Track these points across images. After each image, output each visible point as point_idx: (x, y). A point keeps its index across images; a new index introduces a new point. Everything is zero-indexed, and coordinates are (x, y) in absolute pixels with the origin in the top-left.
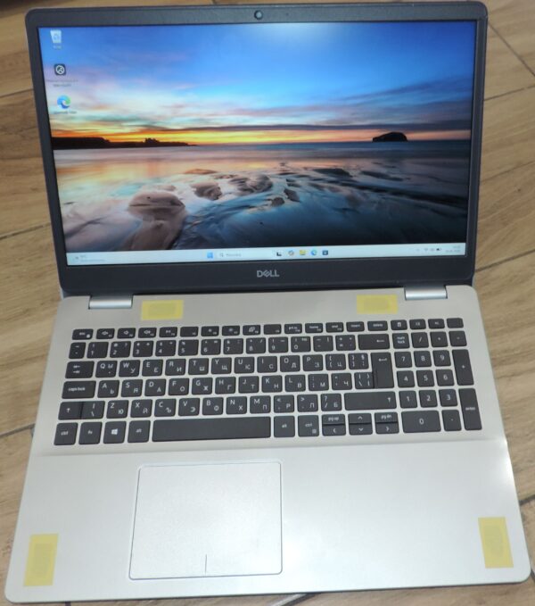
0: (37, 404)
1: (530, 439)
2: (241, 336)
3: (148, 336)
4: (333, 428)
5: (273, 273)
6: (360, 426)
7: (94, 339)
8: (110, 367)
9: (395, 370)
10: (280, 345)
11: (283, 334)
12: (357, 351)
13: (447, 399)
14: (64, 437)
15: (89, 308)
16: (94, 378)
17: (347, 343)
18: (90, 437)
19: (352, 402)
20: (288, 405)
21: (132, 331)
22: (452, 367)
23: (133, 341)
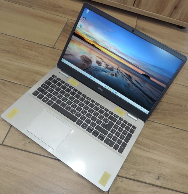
0: (35, 84)
1: (131, 164)
2: (85, 98)
3: (67, 85)
4: (89, 130)
5: (102, 90)
6: (95, 134)
7: (56, 79)
8: (55, 86)
9: (112, 128)
10: (92, 106)
11: (94, 104)
12: (108, 118)
13: (119, 142)
14: (35, 94)
15: (60, 72)
16: (50, 86)
17: (106, 115)
18: (40, 97)
19: (98, 128)
20: (84, 119)
21: (64, 82)
22: (126, 136)
23: (63, 84)
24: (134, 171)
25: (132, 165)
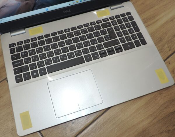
0: (5, 71)
2: (64, 33)
3: (35, 40)
4: (103, 55)
5: (69, 11)
6: (111, 52)
7: (17, 46)
8: (25, 53)
9: (116, 32)
10: (78, 33)
11: (77, 30)
12: (102, 29)
13: (134, 37)
14: (19, 80)
15: (11, 36)
16: (21, 58)
17: (98, 28)
18: (27, 78)
19: (106, 45)
20: (87, 51)
21: (29, 40)
22: (132, 27)
23: (30, 43)
24: (166, 46)
25: (160, 44)
